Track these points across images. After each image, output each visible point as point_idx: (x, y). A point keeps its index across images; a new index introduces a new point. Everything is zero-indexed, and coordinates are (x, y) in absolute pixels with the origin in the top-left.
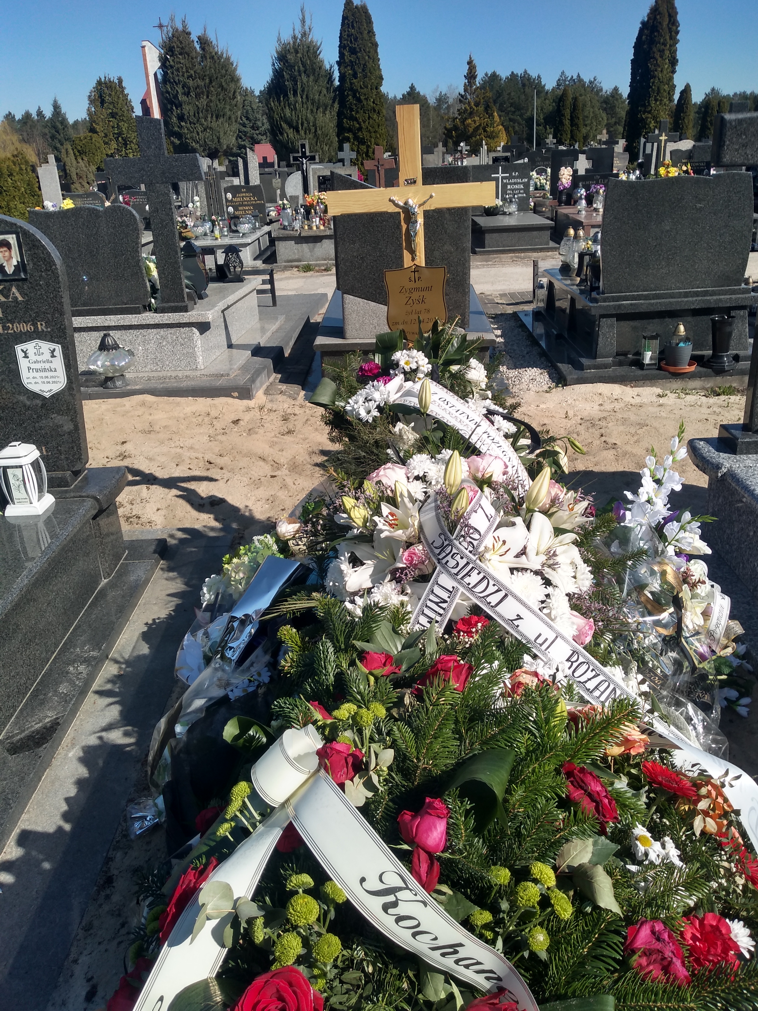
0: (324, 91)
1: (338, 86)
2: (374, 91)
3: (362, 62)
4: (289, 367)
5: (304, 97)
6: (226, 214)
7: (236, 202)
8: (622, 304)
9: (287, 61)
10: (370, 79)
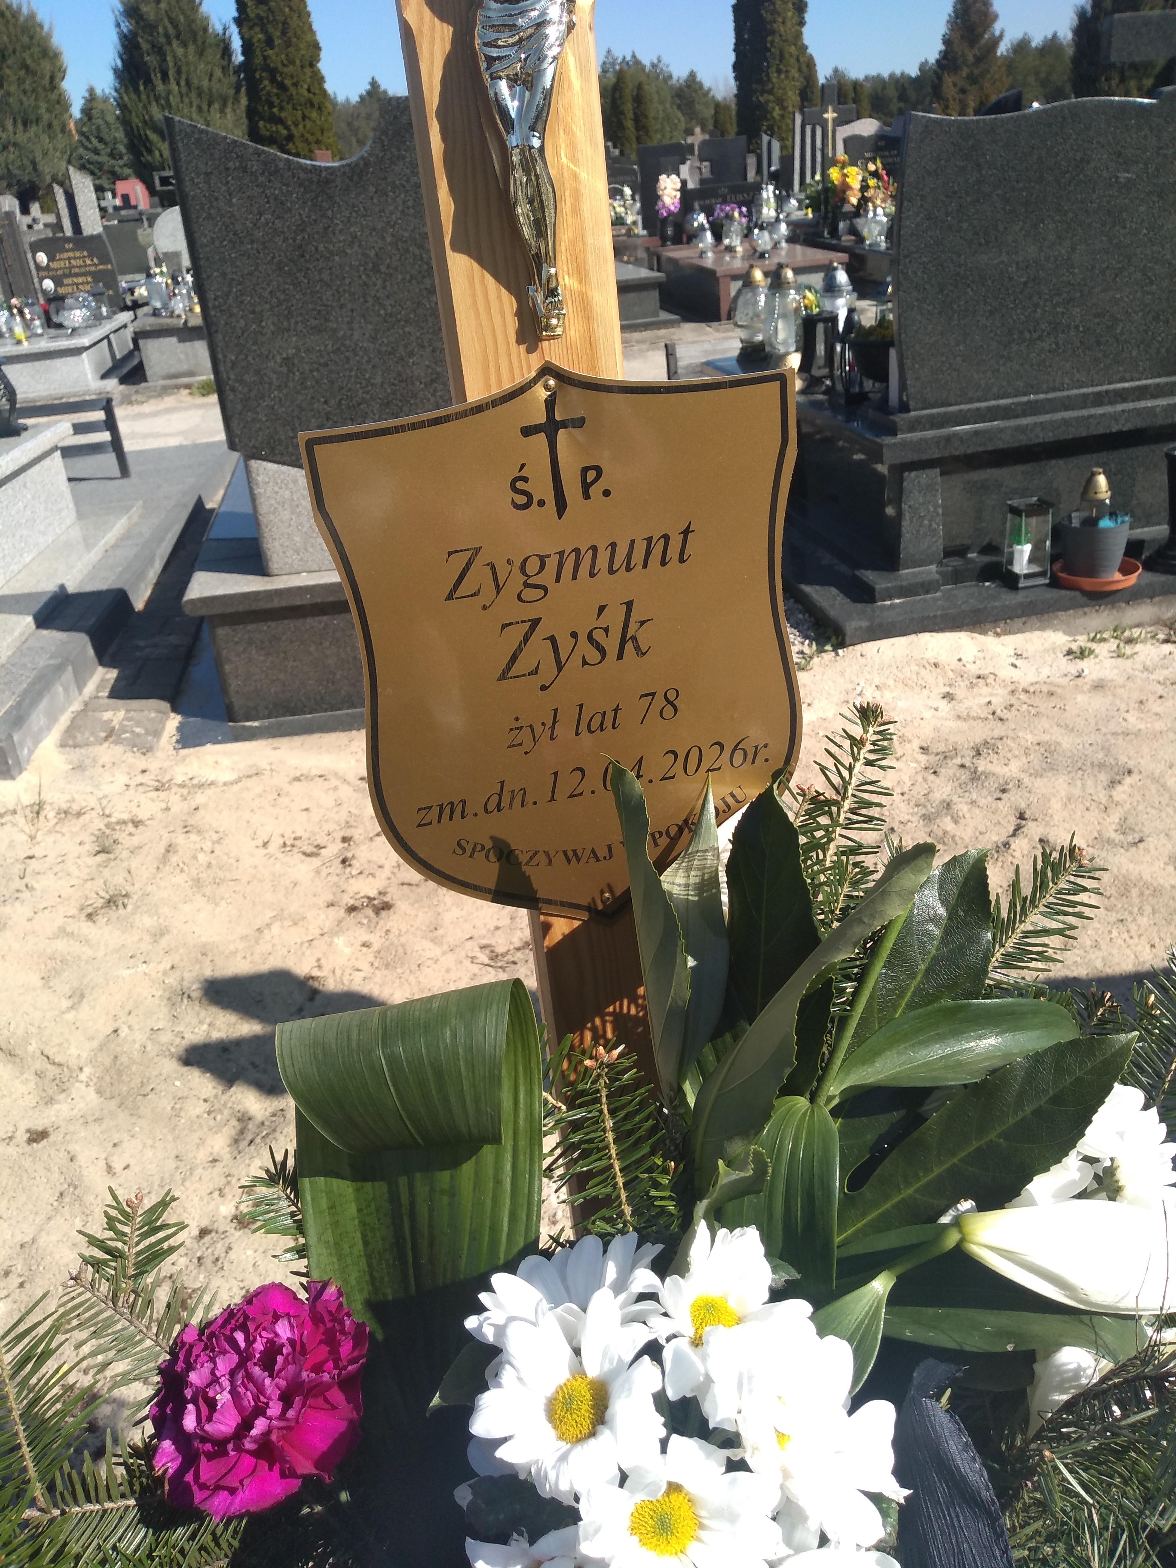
0: (218, 73)
1: (242, 64)
2: (308, 70)
3: (281, 18)
4: (142, 643)
5: (183, 83)
6: (40, 295)
7: (57, 270)
8: (956, 435)
9: (141, 17)
10: (298, 49)
